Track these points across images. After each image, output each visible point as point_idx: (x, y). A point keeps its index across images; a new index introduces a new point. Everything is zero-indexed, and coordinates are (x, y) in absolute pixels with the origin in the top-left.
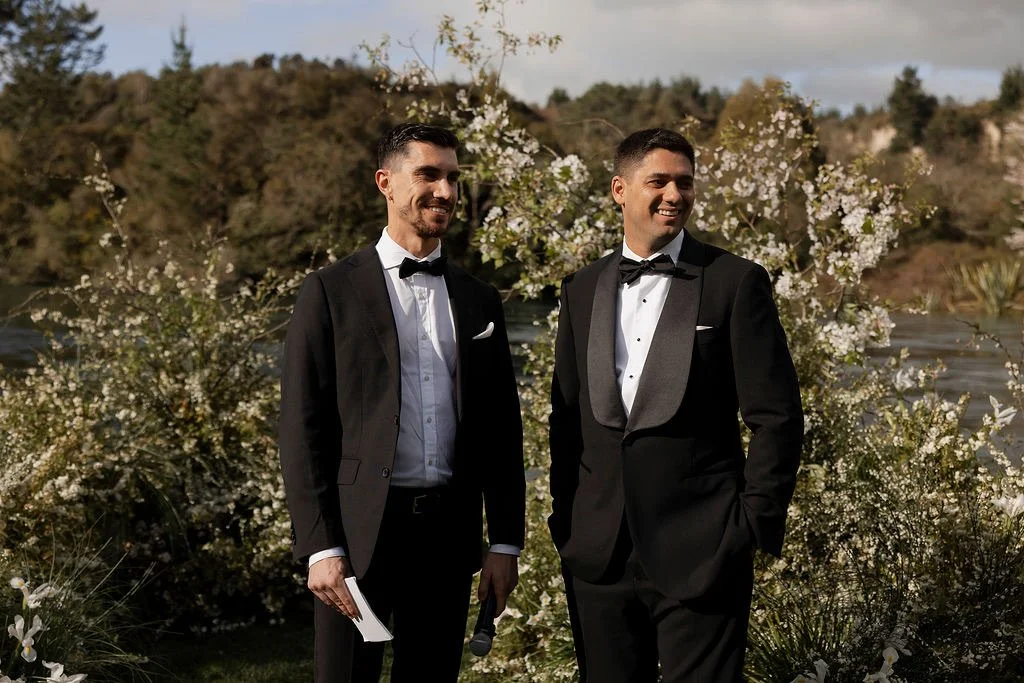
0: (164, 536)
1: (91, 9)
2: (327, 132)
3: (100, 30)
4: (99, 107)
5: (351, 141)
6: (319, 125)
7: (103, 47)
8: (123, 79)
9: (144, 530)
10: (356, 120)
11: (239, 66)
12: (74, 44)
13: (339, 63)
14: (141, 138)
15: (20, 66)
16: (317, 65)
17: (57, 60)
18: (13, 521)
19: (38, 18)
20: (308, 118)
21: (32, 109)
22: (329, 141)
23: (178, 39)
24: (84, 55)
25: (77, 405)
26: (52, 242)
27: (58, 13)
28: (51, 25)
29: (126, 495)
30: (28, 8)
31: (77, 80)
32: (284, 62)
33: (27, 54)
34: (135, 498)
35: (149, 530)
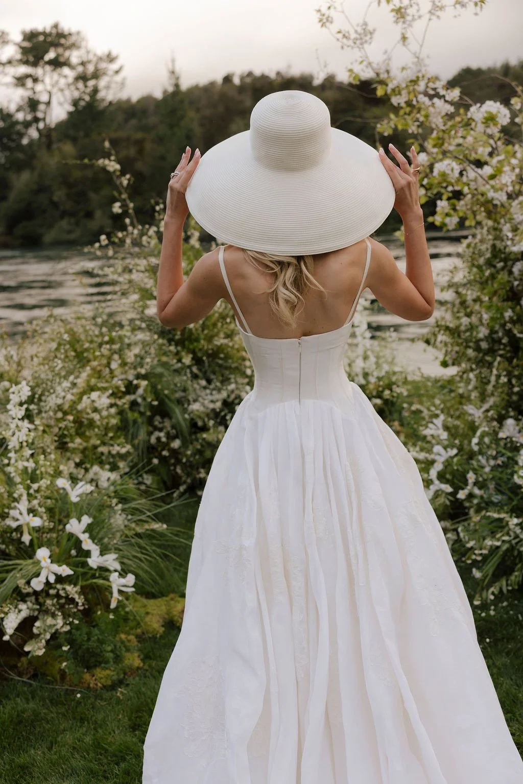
0: (173, 427)
1: (114, 54)
3: (121, 68)
4: (126, 120)
8: (139, 102)
9: (160, 423)
11: (212, 84)
12: (106, 79)
13: (278, 73)
15: (75, 98)
16: (264, 77)
17: (96, 91)
19: (83, 64)
23: (170, 67)
24: (113, 86)
27: (94, 58)
28: (91, 68)
29: (144, 399)
30: (75, 57)
31: (110, 103)
32: (242, 78)
33: (77, 89)
34: (151, 402)
35: (163, 422)
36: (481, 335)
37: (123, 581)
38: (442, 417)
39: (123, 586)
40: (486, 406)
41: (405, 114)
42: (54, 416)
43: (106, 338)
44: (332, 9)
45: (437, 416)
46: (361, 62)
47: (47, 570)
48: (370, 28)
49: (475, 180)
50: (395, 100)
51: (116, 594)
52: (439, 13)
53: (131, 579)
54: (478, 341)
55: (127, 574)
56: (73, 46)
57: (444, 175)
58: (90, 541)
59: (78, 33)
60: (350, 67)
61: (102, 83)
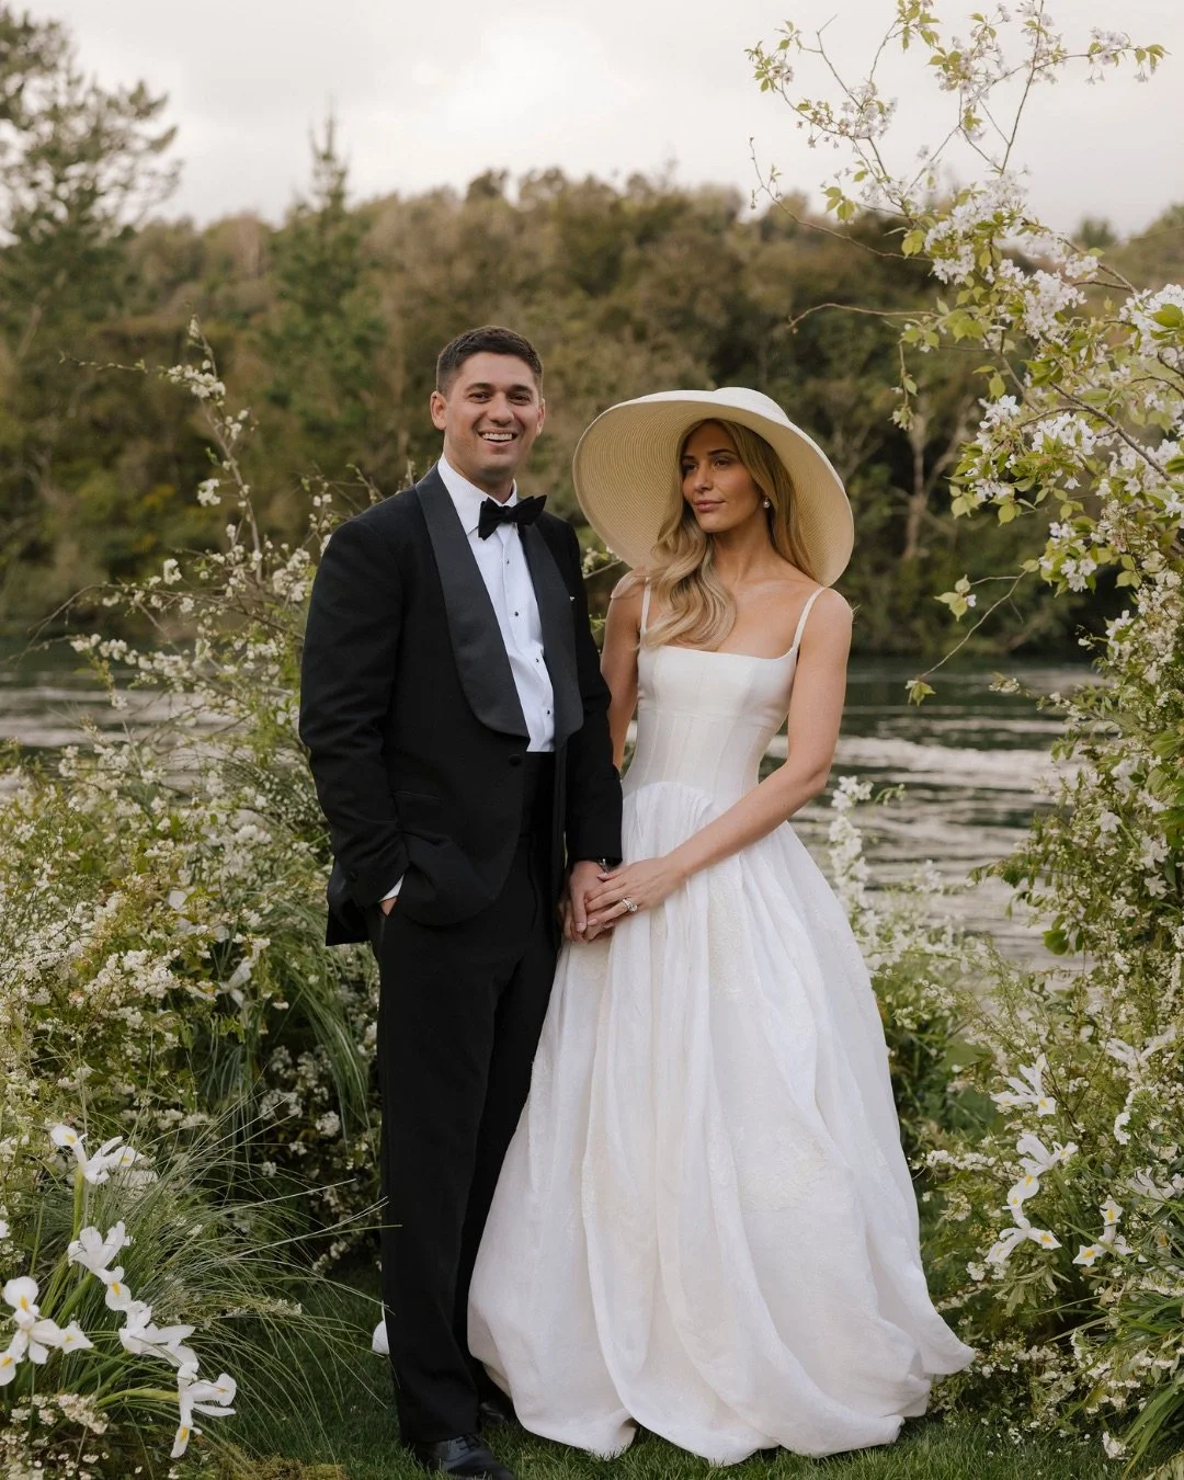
1: (154, 94)
2: (614, 322)
3: (171, 134)
4: (172, 285)
5: (666, 337)
6: (598, 307)
7: (180, 163)
8: (212, 232)
9: (286, 1067)
10: (674, 292)
11: (439, 197)
12: (124, 160)
13: (636, 181)
14: (252, 343)
15: (23, 209)
16: (592, 187)
17: (89, 195)
18: (45, 1032)
19: (55, 114)
20: (579, 294)
21: (45, 293)
22: (619, 340)
23: (322, 146)
24: (142, 182)
25: (158, 812)
26: (83, 552)
27: (92, 100)
28: (80, 126)
29: (253, 993)
30: (35, 94)
31: (128, 232)
32: (527, 186)
33: (34, 185)
34: (270, 1001)
35: (296, 1065)
36: (1147, 861)
37: (206, 1389)
38: (1042, 1062)
39: (207, 1403)
40: (1156, 1043)
41: (972, 302)
42: (28, 999)
43: (164, 824)
44: (793, 45)
45: (1030, 1060)
46: (860, 176)
47: (25, 1337)
48: (883, 97)
49: (1139, 474)
50: (941, 269)
51: (186, 1421)
52: (1051, 68)
53: (225, 1388)
54: (1138, 879)
55: (218, 1373)
56: (38, 62)
57: (1056, 448)
58: (125, 1291)
59: (52, 27)
60: (832, 183)
61: (109, 172)
